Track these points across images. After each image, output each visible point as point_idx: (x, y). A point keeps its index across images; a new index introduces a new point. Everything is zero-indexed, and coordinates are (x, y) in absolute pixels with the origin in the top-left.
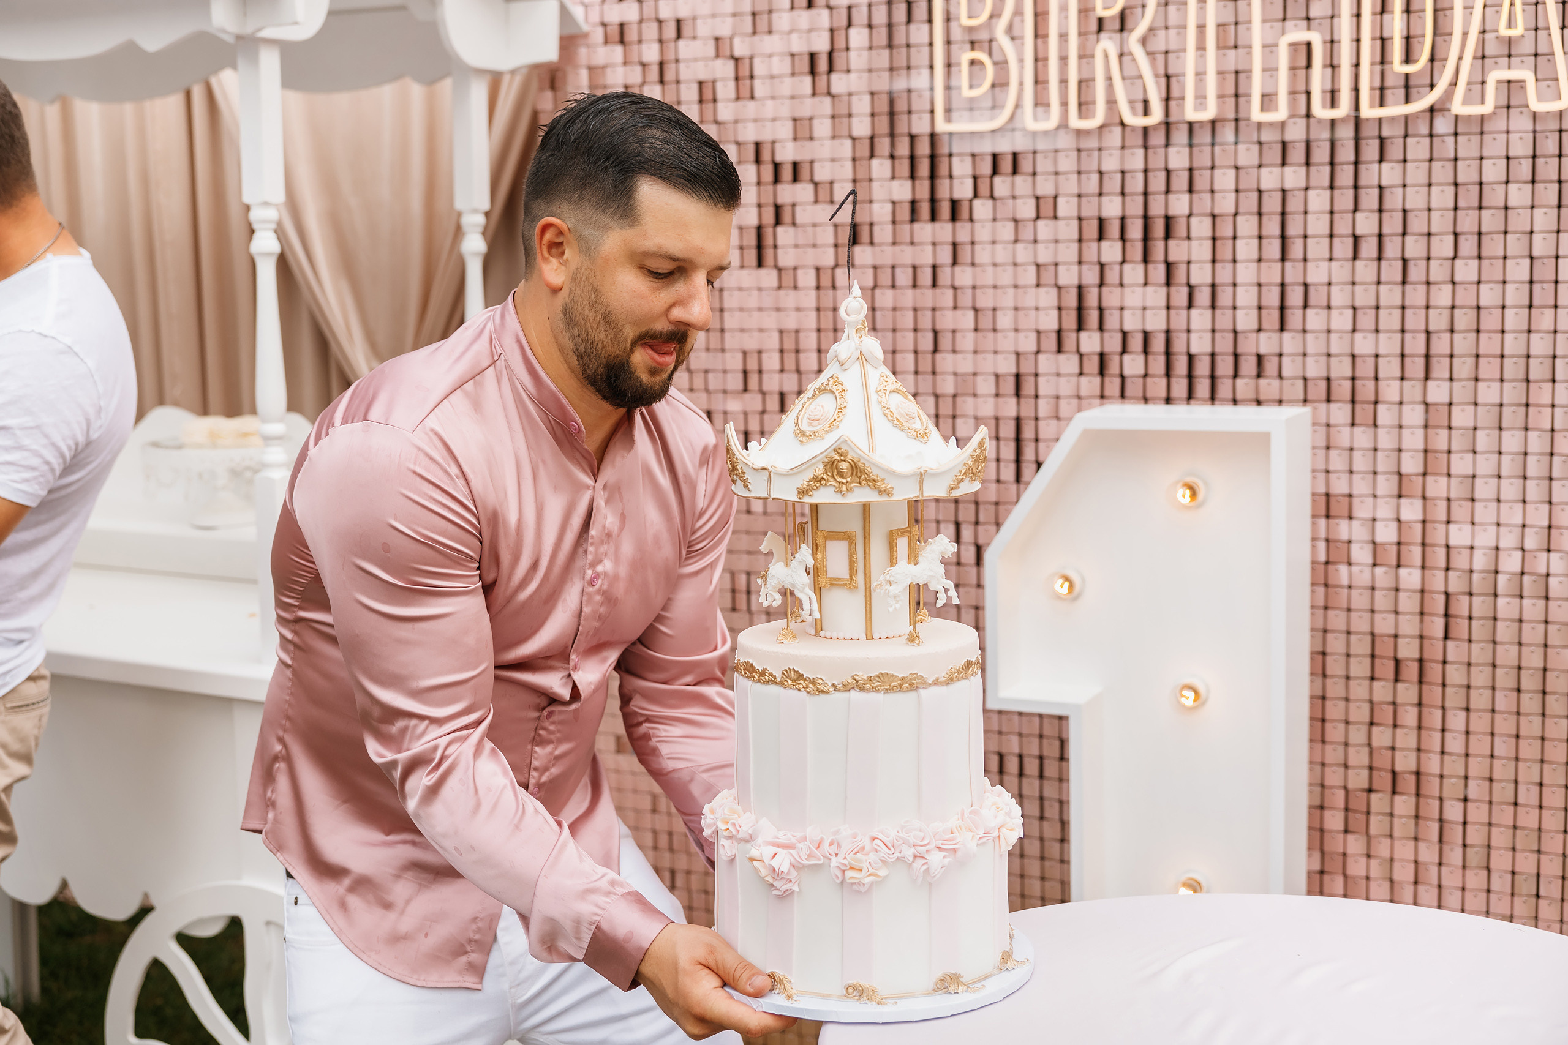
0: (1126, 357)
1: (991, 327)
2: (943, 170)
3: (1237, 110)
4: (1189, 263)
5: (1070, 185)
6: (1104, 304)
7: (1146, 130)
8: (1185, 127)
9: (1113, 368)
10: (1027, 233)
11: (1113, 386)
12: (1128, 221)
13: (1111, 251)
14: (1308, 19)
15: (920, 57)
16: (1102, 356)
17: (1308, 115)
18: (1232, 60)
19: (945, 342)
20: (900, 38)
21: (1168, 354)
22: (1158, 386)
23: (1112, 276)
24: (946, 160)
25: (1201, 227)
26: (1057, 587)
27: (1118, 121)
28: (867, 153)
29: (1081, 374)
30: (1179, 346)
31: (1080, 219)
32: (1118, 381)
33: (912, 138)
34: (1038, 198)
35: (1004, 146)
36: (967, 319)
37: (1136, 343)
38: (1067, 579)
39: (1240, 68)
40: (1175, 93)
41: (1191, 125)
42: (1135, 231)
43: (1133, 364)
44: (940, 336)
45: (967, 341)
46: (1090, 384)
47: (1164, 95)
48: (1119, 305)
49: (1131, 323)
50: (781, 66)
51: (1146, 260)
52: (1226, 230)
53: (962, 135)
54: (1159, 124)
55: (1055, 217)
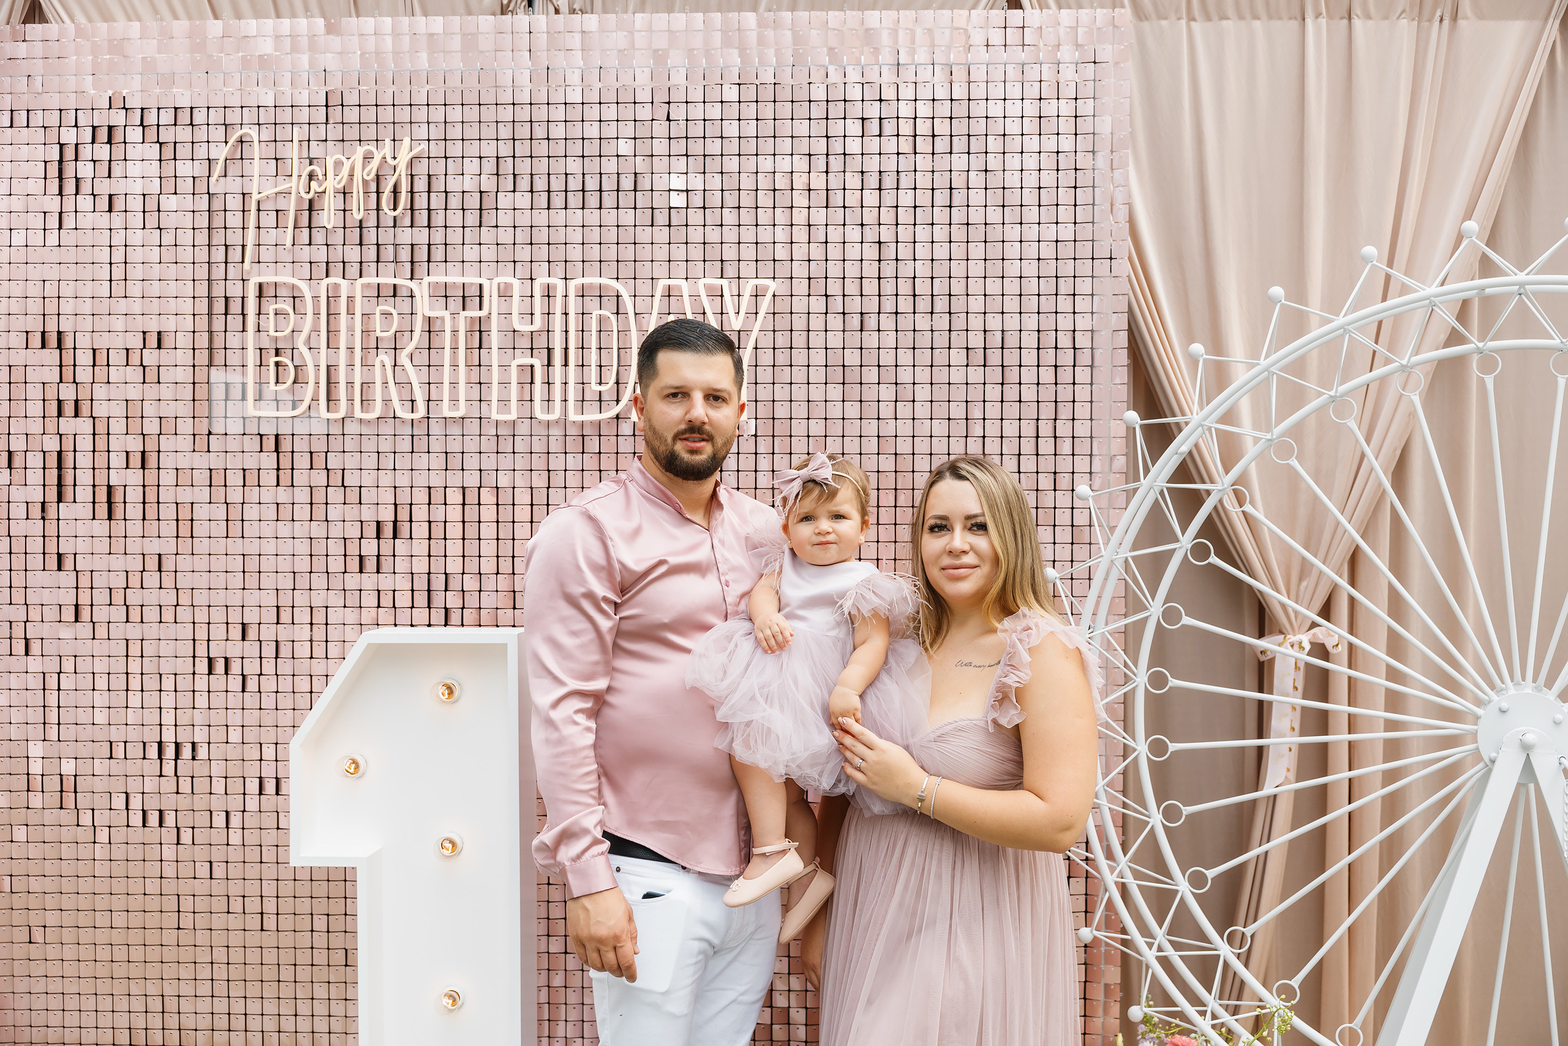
3: (480, 411)
4: (445, 522)
5: (354, 461)
6: (380, 553)
7: (412, 422)
8: (442, 421)
10: (319, 496)
13: (386, 512)
14: (531, 349)
15: (235, 358)
16: (378, 592)
17: (532, 417)
18: (477, 374)
20: (218, 342)
21: (429, 590)
22: (421, 615)
23: (386, 531)
25: (454, 496)
26: (346, 767)
27: (392, 415)
29: (361, 606)
31: (362, 487)
34: (328, 470)
38: (354, 762)
39: (482, 381)
40: (434, 396)
41: (446, 419)
43: (403, 599)
46: (369, 614)
47: (426, 397)
48: (392, 553)
52: (472, 498)
54: (423, 418)
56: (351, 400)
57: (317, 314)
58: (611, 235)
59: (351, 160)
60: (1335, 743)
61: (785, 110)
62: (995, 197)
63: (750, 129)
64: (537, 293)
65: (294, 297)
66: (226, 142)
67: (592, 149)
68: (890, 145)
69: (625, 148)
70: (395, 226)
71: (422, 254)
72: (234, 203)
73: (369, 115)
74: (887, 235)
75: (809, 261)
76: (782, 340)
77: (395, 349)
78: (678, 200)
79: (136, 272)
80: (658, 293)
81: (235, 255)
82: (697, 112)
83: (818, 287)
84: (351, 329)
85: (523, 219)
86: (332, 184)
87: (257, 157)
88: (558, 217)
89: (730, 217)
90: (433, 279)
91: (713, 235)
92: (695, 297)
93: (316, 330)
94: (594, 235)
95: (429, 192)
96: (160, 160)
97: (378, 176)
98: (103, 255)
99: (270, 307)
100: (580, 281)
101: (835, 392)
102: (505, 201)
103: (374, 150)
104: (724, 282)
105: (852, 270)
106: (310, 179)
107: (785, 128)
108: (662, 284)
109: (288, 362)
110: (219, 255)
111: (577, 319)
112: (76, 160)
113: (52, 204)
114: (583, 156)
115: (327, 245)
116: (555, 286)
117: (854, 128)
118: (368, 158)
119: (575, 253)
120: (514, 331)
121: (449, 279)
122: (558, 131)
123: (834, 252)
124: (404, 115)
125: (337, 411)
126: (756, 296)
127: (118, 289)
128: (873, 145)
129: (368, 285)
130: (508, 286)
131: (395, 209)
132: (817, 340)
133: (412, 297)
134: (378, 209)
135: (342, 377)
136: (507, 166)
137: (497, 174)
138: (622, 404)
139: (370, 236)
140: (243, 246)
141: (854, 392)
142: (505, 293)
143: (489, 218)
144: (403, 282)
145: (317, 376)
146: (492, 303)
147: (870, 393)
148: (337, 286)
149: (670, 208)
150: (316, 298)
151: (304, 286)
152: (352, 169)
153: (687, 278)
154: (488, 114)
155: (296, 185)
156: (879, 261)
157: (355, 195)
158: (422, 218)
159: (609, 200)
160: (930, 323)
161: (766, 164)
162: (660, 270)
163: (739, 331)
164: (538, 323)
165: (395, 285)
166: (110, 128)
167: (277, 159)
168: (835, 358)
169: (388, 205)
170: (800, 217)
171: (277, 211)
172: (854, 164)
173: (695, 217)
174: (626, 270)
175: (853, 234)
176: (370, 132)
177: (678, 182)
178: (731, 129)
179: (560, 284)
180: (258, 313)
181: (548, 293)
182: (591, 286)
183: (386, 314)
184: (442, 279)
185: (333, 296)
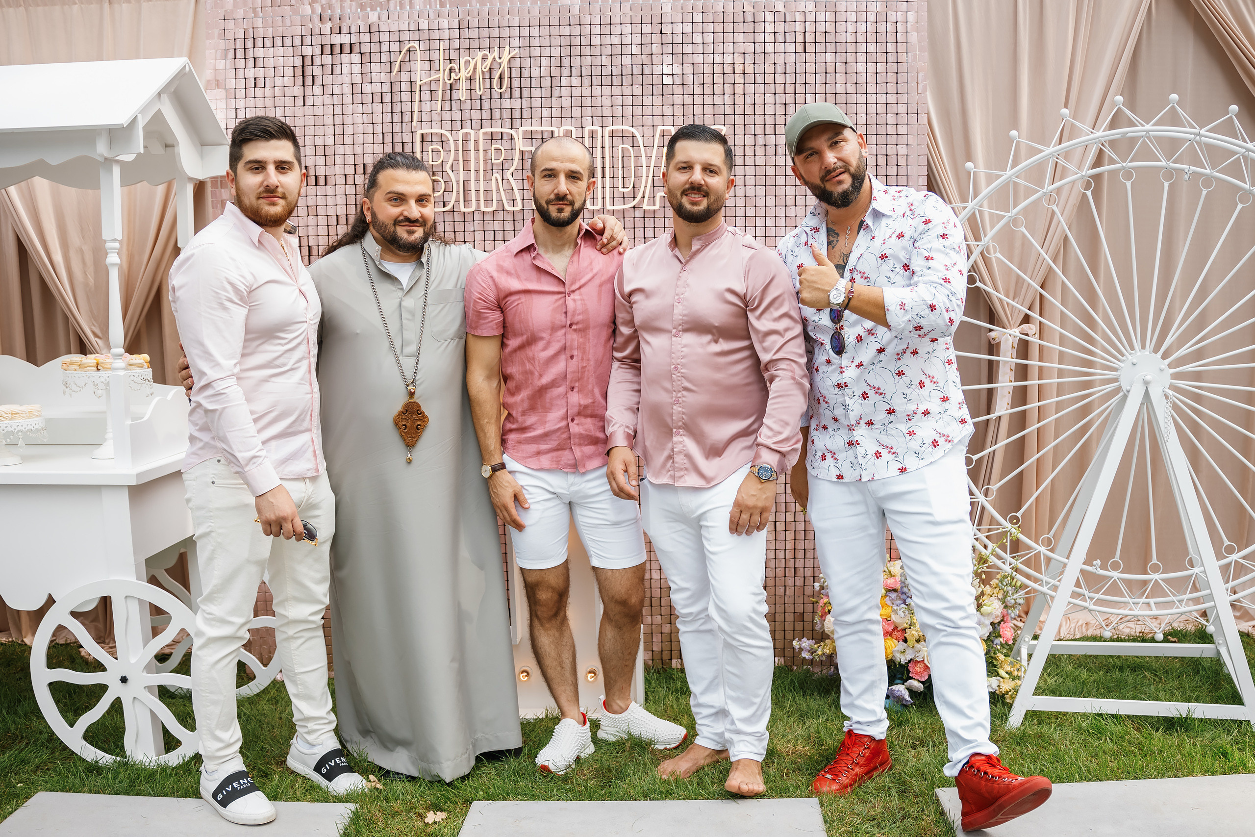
27: (502, 208)
54: (521, 210)
56: (478, 201)
57: (457, 151)
58: (628, 101)
59: (475, 60)
60: (1031, 385)
61: (729, 27)
62: (852, 78)
63: (709, 38)
64: (586, 135)
65: (442, 141)
66: (400, 52)
67: (617, 50)
68: (791, 48)
69: (636, 50)
70: (501, 98)
71: (517, 114)
72: (405, 87)
73: (485, 33)
74: (790, 99)
75: (745, 115)
77: (503, 170)
78: (667, 80)
79: (349, 130)
80: (658, 134)
81: (407, 118)
82: (678, 28)
83: (751, 130)
84: (477, 160)
85: (576, 92)
86: (463, 74)
87: (419, 60)
88: (597, 91)
89: (698, 90)
90: (523, 128)
91: (688, 100)
93: (456, 160)
94: (618, 101)
95: (521, 77)
96: (361, 63)
97: (490, 69)
98: (329, 120)
99: (429, 147)
100: (611, 128)
101: (761, 191)
102: (565, 82)
103: (488, 53)
105: (770, 120)
106: (450, 72)
107: (730, 37)
108: (660, 128)
110: (397, 118)
111: (609, 150)
112: (312, 65)
113: (298, 91)
114: (611, 55)
115: (461, 110)
116: (596, 131)
117: (770, 38)
118: (485, 58)
119: (607, 112)
121: (534, 128)
122: (596, 41)
123: (759, 109)
124: (505, 33)
125: (470, 207)
127: (339, 140)
128: (781, 47)
129: (486, 133)
131: (501, 88)
132: (750, 160)
133: (512, 139)
134: (491, 88)
135: (472, 186)
136: (566, 62)
137: (561, 67)
138: (637, 200)
139: (486, 105)
140: (412, 112)
141: (771, 191)
143: (556, 93)
144: (506, 130)
145: (458, 187)
147: (781, 191)
148: (467, 134)
149: (663, 85)
150: (456, 141)
151: (448, 134)
152: (476, 65)
154: (555, 31)
155: (443, 75)
156: (785, 114)
157: (477, 80)
158: (517, 93)
159: (627, 80)
161: (718, 59)
162: (658, 121)
165: (502, 133)
166: (332, 45)
167: (430, 61)
168: (760, 171)
169: (497, 86)
170: (739, 89)
171: (431, 91)
172: (771, 58)
173: (678, 90)
174: (638, 121)
175: (770, 99)
176: (486, 43)
177: (667, 70)
178: (698, 39)
179: (599, 130)
180: (422, 151)
181: (592, 136)
182: (617, 130)
183: (497, 150)
184: (529, 128)
185: (466, 140)
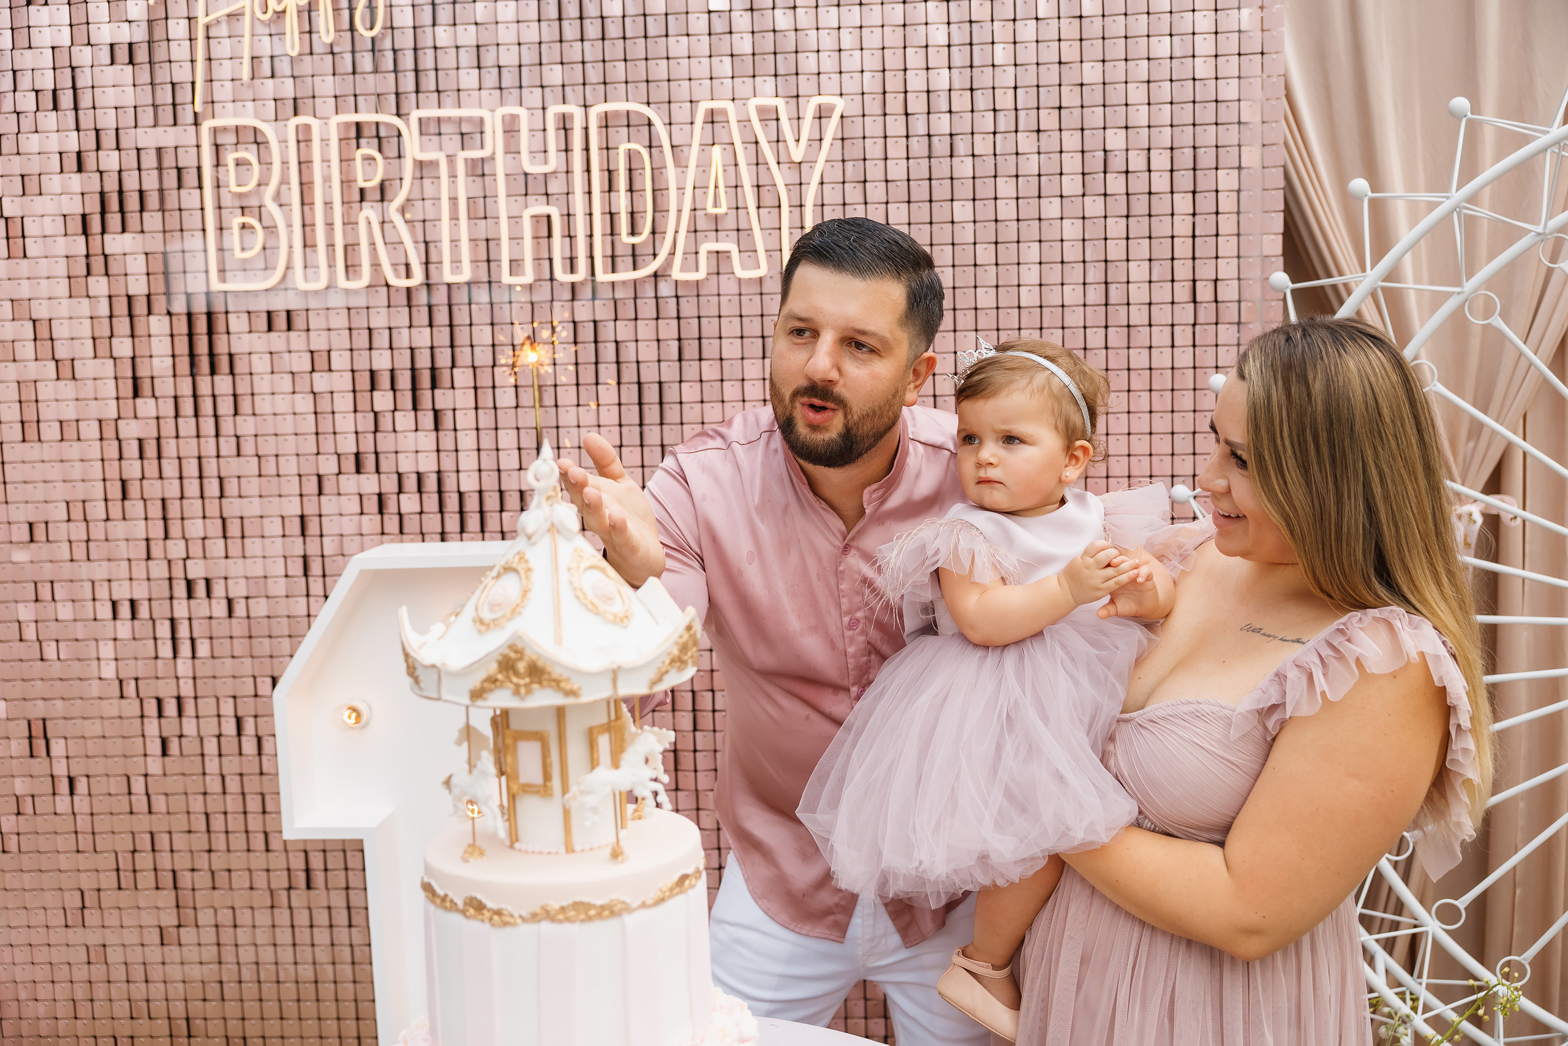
0: (402, 496)
1: (275, 473)
2: (220, 326)
3: (489, 276)
4: (454, 410)
5: (341, 340)
6: (379, 450)
7: (408, 290)
8: (445, 288)
9: (391, 506)
10: (303, 384)
11: (392, 524)
12: (398, 373)
13: (383, 400)
14: (547, 194)
15: (192, 220)
16: (380, 495)
17: (552, 279)
18: (483, 229)
19: (231, 487)
20: (171, 202)
21: (440, 492)
22: (432, 523)
23: (386, 422)
24: (222, 317)
25: (463, 377)
26: (345, 718)
27: (384, 283)
28: (145, 312)
29: (362, 513)
30: (450, 484)
31: (353, 371)
32: (396, 518)
33: (188, 296)
34: (312, 352)
35: (279, 304)
36: (250, 466)
37: (411, 483)
38: (354, 710)
39: (489, 237)
40: (433, 257)
41: (449, 285)
42: (404, 381)
43: (409, 503)
44: (226, 481)
45: (252, 486)
46: (371, 522)
47: (424, 260)
48: (394, 449)
49: (407, 465)
50: (54, 226)
51: (415, 408)
52: (485, 380)
53: (236, 293)
54: (421, 285)
55: (330, 370)
56: (331, 265)
57: (285, 163)
58: (638, 49)
64: (551, 125)
65: (258, 143)
70: (373, 50)
71: (408, 83)
72: (177, 29)
75: (884, 71)
76: (853, 171)
77: (383, 201)
78: (718, 3)
80: (700, 118)
81: (184, 95)
83: (896, 103)
84: (327, 179)
85: (530, 34)
86: (293, 2)
89: (784, 20)
90: (424, 113)
91: (764, 44)
92: (745, 122)
93: (284, 181)
95: (412, 5)
99: (230, 158)
100: (602, 108)
104: (780, 103)
108: (703, 107)
109: (252, 221)
110: (165, 95)
111: (601, 155)
115: (294, 77)
116: (572, 116)
119: (595, 74)
120: (526, 174)
121: (443, 113)
125: (318, 280)
126: (820, 118)
129: (347, 125)
130: (514, 118)
131: (372, 28)
132: (897, 170)
133: (398, 136)
134: (352, 29)
135: (320, 237)
138: (660, 260)
139: (345, 64)
140: (193, 83)
142: (511, 129)
144: (388, 118)
145: (291, 239)
146: (494, 141)
147: (963, 234)
148: (308, 127)
149: (709, 12)
150: (283, 141)
151: (269, 130)
153: (733, 100)
155: (251, 4)
156: (972, 67)
157: (322, 12)
158: (406, 37)
159: (634, 4)
160: (1036, 144)
162: (702, 89)
163: (800, 163)
164: (555, 160)
165: (377, 124)
168: (919, 192)
169: (364, 24)
170: (871, 16)
173: (742, 22)
174: (659, 92)
175: (938, 35)
179: (577, 112)
180: (215, 163)
181: (565, 125)
182: (617, 113)
183: (370, 159)
184: (435, 112)
185: (304, 138)
